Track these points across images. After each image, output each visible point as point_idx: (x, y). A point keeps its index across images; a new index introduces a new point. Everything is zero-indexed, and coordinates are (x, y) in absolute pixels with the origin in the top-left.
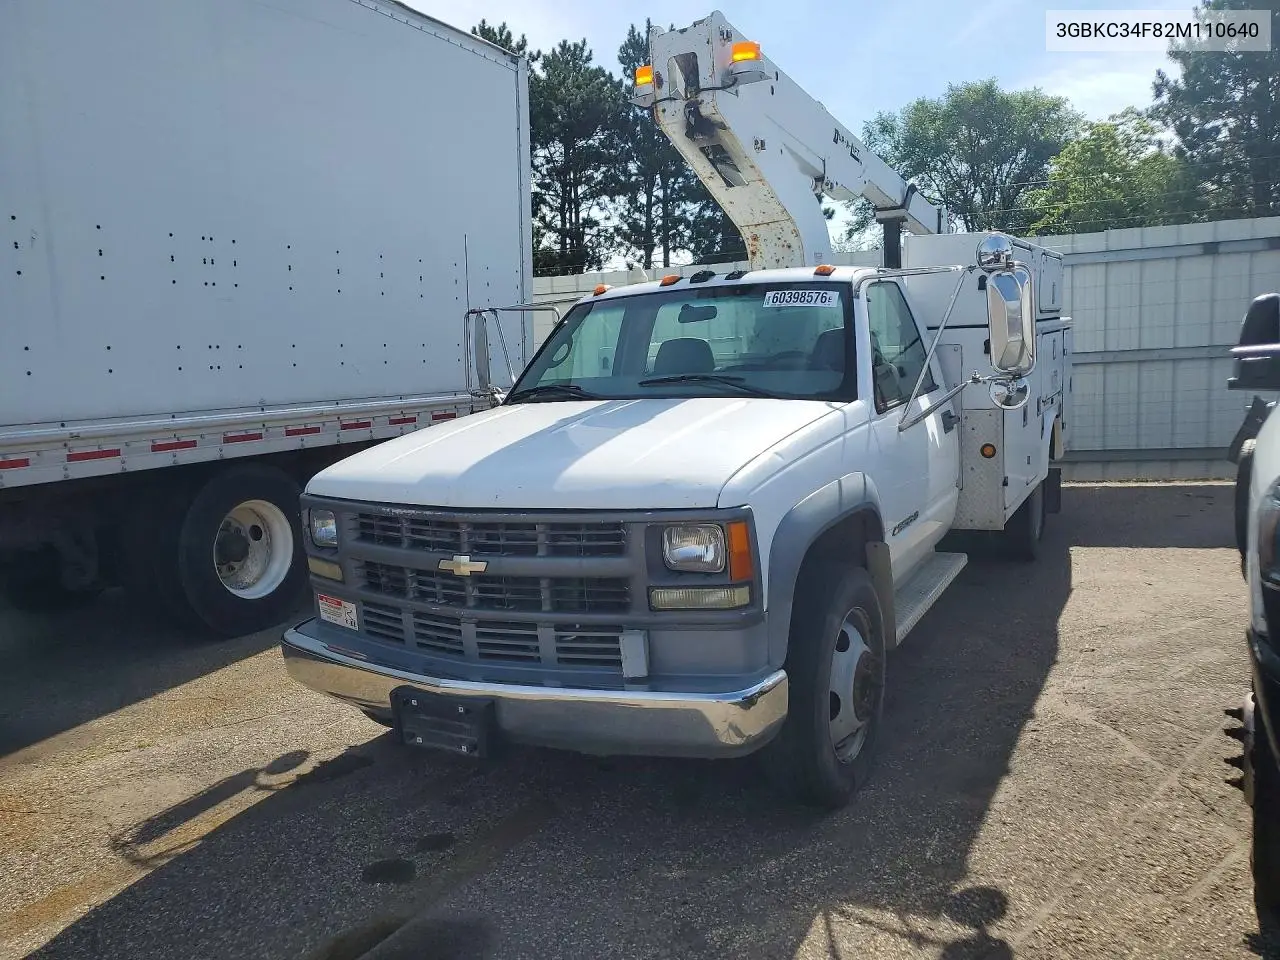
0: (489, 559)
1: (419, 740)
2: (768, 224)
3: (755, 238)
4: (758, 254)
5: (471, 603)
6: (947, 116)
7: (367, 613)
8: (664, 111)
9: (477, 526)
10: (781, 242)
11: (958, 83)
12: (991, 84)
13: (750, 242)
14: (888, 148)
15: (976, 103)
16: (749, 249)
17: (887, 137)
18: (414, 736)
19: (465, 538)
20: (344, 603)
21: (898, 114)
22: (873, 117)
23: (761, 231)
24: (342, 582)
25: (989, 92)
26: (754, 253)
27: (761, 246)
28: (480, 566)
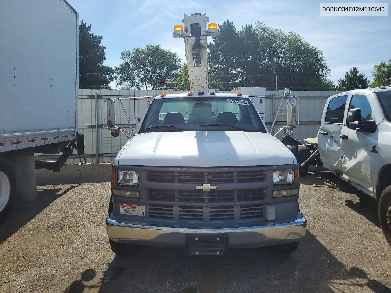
0: (218, 185)
1: (197, 253)
2: (199, 79)
3: (193, 83)
4: (193, 89)
5: (206, 201)
6: (146, 53)
7: (151, 209)
8: (188, 40)
9: (210, 173)
10: (202, 85)
11: (149, 45)
12: (158, 46)
13: (191, 84)
14: (129, 60)
15: (155, 51)
16: (191, 86)
17: (128, 57)
18: (194, 251)
19: (206, 178)
20: (137, 206)
21: (132, 51)
22: (124, 51)
23: (196, 82)
24: (139, 198)
25: (158, 48)
26: (192, 88)
27: (195, 86)
28: (214, 187)
